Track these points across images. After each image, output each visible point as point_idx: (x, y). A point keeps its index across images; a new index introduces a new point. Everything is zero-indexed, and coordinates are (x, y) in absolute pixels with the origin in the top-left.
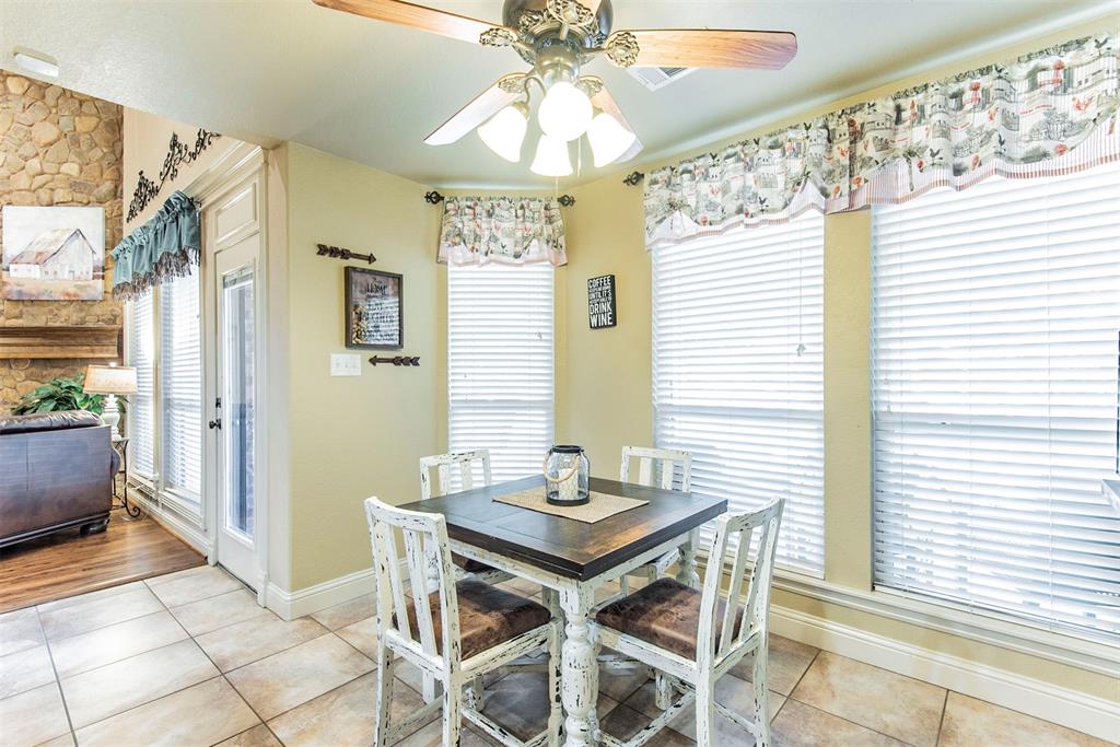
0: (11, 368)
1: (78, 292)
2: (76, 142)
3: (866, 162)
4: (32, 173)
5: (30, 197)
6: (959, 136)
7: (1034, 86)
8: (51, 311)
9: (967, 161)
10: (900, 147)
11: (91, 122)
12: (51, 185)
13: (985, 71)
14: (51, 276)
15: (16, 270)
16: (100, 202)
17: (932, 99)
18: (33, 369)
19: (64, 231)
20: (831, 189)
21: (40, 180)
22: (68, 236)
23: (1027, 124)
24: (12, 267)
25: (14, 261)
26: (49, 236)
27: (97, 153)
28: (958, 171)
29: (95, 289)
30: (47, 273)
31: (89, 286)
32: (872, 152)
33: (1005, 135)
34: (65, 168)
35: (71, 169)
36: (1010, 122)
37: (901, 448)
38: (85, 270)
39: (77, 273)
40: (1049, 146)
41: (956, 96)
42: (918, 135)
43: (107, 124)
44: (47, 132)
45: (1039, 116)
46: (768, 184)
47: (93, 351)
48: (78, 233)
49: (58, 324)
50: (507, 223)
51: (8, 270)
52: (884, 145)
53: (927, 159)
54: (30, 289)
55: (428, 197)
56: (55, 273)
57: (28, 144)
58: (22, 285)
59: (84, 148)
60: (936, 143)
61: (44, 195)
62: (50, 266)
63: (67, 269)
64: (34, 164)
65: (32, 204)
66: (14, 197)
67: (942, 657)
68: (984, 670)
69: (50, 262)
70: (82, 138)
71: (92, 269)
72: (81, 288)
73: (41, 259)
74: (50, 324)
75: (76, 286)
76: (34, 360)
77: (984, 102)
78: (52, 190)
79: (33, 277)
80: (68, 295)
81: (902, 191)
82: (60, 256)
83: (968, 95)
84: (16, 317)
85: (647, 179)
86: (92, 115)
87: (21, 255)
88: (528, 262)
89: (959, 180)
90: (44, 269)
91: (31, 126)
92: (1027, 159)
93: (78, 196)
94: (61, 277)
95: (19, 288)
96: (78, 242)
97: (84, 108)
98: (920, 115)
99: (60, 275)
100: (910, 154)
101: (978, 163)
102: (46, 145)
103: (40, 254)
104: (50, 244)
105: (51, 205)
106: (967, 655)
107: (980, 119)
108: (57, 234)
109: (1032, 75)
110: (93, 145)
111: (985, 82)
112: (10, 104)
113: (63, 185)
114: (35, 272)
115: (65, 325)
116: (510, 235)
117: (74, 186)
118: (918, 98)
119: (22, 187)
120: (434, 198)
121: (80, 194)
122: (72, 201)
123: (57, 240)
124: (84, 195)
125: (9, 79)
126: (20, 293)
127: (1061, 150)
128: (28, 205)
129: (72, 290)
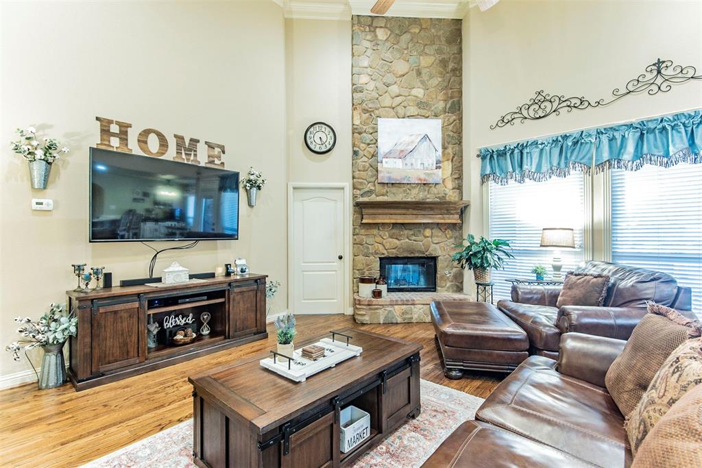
0: (379, 229)
1: (427, 178)
2: (419, 73)
4: (392, 95)
5: (392, 112)
8: (405, 191)
11: (429, 60)
12: (405, 104)
14: (409, 167)
15: (387, 162)
16: (436, 116)
18: (394, 231)
19: (417, 136)
21: (399, 100)
22: (420, 139)
24: (384, 160)
25: (386, 156)
26: (407, 139)
27: (434, 82)
29: (438, 176)
30: (406, 164)
31: (434, 174)
34: (414, 92)
35: (419, 92)
38: (430, 163)
39: (426, 165)
43: (440, 61)
44: (401, 67)
47: (444, 219)
48: (426, 137)
49: (409, 200)
51: (382, 162)
54: (396, 177)
56: (412, 164)
57: (389, 75)
58: (391, 173)
59: (425, 79)
61: (401, 111)
62: (409, 160)
63: (419, 162)
64: (394, 89)
65: (393, 117)
66: (381, 111)
69: (408, 157)
70: (424, 71)
71: (435, 163)
72: (428, 175)
73: (402, 155)
74: (405, 200)
75: (424, 174)
76: (394, 224)
78: (405, 107)
79: (398, 167)
80: (420, 179)
82: (415, 153)
84: (383, 195)
86: (430, 55)
87: (390, 152)
90: (405, 162)
91: (391, 62)
93: (423, 112)
94: (416, 168)
95: (388, 175)
96: (426, 143)
97: (426, 51)
99: (414, 166)
102: (401, 76)
103: (402, 151)
104: (408, 145)
105: (404, 118)
108: (413, 137)
110: (431, 76)
112: (379, 47)
113: (412, 104)
114: (399, 164)
115: (414, 200)
117: (421, 104)
119: (387, 105)
121: (424, 109)
122: (418, 115)
123: (412, 142)
124: (426, 111)
125: (378, 30)
126: (389, 178)
128: (391, 117)
129: (423, 176)
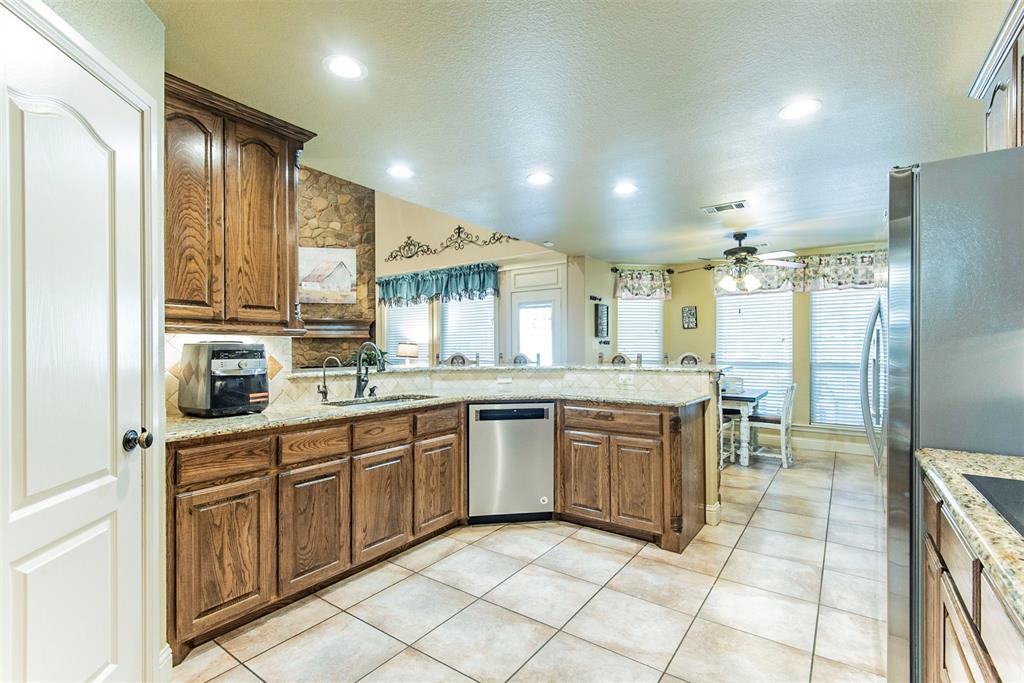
0: (299, 343)
1: (343, 299)
2: (337, 209)
3: (809, 277)
4: (312, 227)
5: (312, 242)
6: (840, 273)
7: (863, 261)
8: (324, 310)
9: (843, 281)
10: (820, 272)
11: (347, 198)
12: (323, 235)
13: (849, 254)
14: (326, 289)
15: (306, 285)
16: (353, 246)
17: (832, 260)
18: (314, 344)
19: (334, 263)
20: (796, 284)
21: (318, 231)
22: (336, 266)
23: (861, 272)
24: (303, 283)
25: (304, 280)
26: (324, 265)
27: (351, 217)
28: (840, 284)
29: (352, 297)
30: (324, 287)
31: (348, 295)
32: (812, 274)
33: (854, 275)
34: (332, 225)
35: (336, 225)
36: (856, 272)
37: (821, 375)
38: (346, 286)
39: (342, 288)
40: (867, 281)
41: (840, 259)
42: (827, 270)
43: (356, 199)
44: (320, 203)
45: (864, 271)
46: (772, 278)
47: (355, 334)
48: (342, 264)
49: (328, 318)
50: (646, 280)
51: (301, 285)
52: (816, 272)
53: (830, 280)
54: (315, 298)
55: (612, 270)
56: (329, 287)
57: (309, 210)
58: (310, 294)
59: (343, 214)
60: (833, 275)
61: (320, 241)
62: (325, 284)
63: (336, 285)
64: (314, 222)
65: (313, 246)
66: (302, 241)
67: (834, 442)
68: (847, 444)
69: (325, 281)
70: (341, 207)
71: (350, 285)
72: (344, 296)
73: (320, 279)
75: (341, 295)
77: (848, 264)
78: (323, 238)
79: (316, 290)
80: (337, 301)
81: (822, 287)
82: (331, 278)
83: (843, 261)
85: (716, 268)
86: (347, 194)
87: (309, 276)
88: (653, 299)
89: (840, 287)
90: (323, 285)
91: (311, 199)
92: (861, 284)
93: (340, 242)
95: (308, 296)
96: (342, 269)
97: (343, 190)
98: (828, 264)
99: (331, 289)
100: (824, 276)
101: (846, 283)
102: (320, 211)
103: (320, 276)
104: (326, 270)
105: (323, 247)
106: (842, 440)
107: (847, 269)
108: (330, 264)
109: (862, 258)
110: (348, 212)
111: (849, 257)
113: (331, 235)
114: (317, 287)
116: (646, 287)
117: (338, 236)
118: (828, 258)
119: (307, 236)
120: (615, 270)
121: (341, 241)
122: (336, 245)
123: (330, 268)
124: (343, 242)
126: (309, 299)
127: (870, 282)
128: (311, 246)
129: (340, 298)
